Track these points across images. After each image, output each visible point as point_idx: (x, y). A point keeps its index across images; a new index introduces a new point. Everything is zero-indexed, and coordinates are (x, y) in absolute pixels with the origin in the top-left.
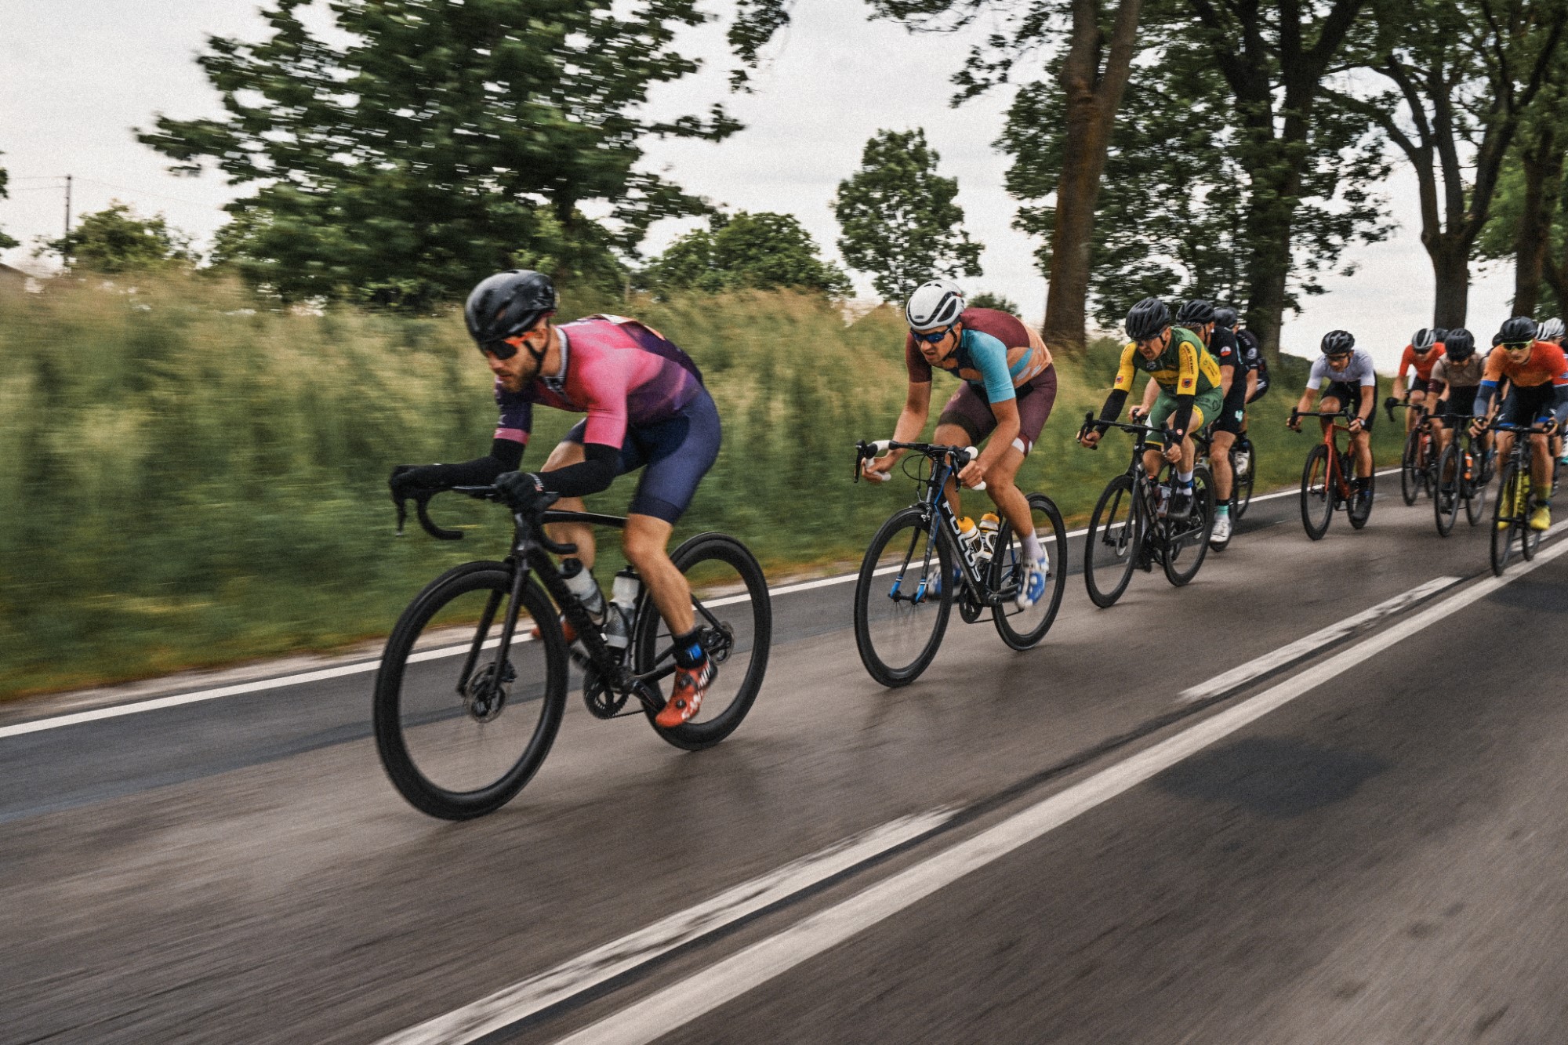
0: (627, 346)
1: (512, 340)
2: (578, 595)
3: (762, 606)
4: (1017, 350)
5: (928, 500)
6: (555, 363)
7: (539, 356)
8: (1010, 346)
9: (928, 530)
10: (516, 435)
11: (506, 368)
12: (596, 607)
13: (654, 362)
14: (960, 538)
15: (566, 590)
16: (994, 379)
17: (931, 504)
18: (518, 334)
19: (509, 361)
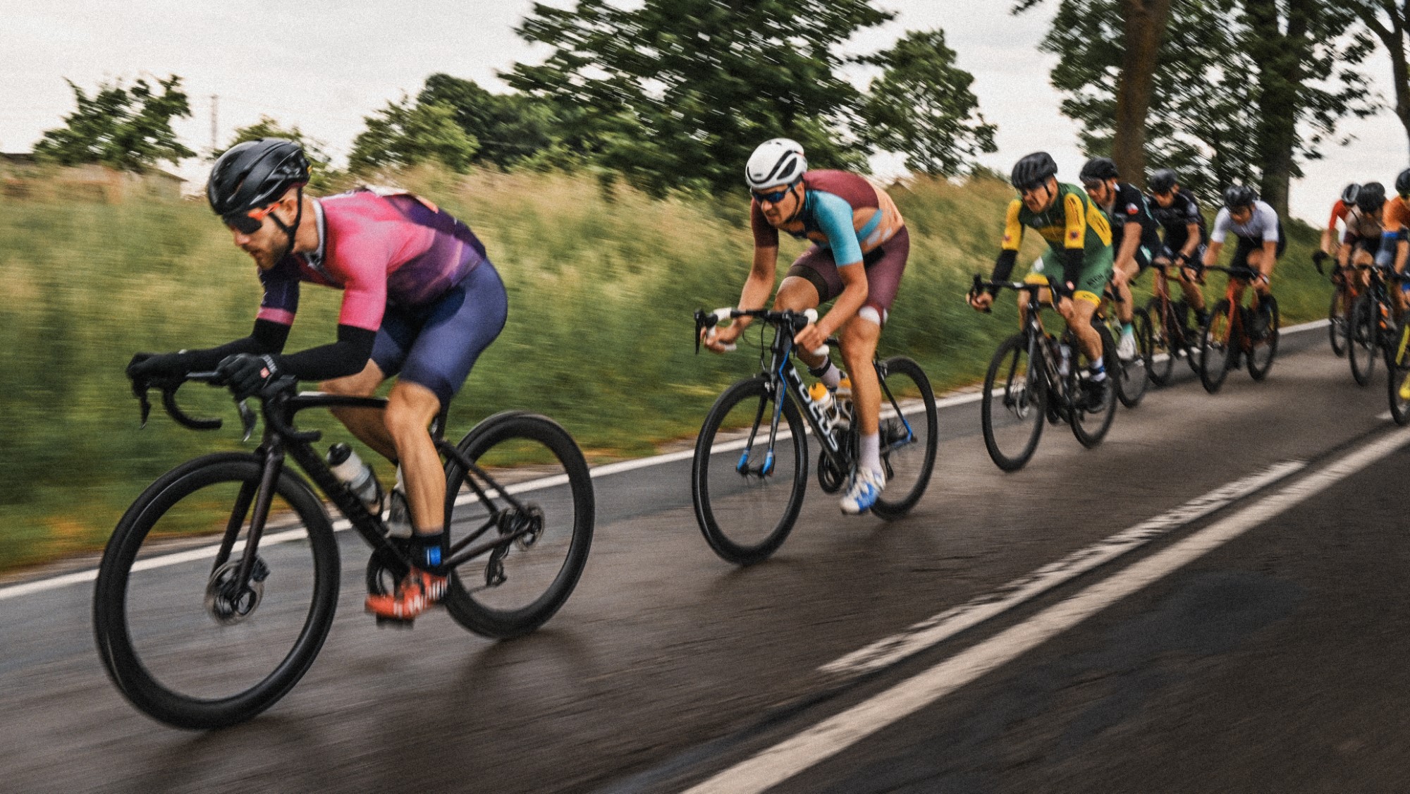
0: (393, 219)
1: (255, 213)
2: (349, 484)
3: (581, 486)
4: (865, 212)
5: (773, 368)
6: (310, 236)
7: (291, 231)
8: (855, 206)
9: (773, 399)
10: (278, 315)
11: (254, 244)
12: (370, 494)
13: (424, 236)
14: (811, 407)
15: (333, 478)
16: (839, 240)
17: (776, 371)
18: (262, 204)
19: (254, 235)
